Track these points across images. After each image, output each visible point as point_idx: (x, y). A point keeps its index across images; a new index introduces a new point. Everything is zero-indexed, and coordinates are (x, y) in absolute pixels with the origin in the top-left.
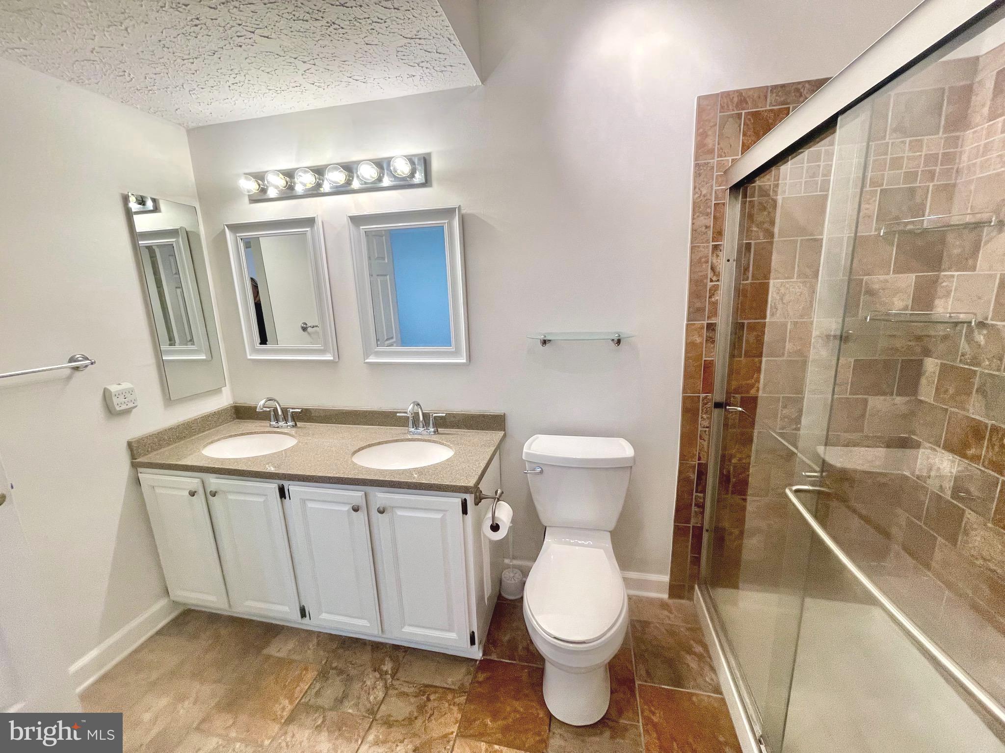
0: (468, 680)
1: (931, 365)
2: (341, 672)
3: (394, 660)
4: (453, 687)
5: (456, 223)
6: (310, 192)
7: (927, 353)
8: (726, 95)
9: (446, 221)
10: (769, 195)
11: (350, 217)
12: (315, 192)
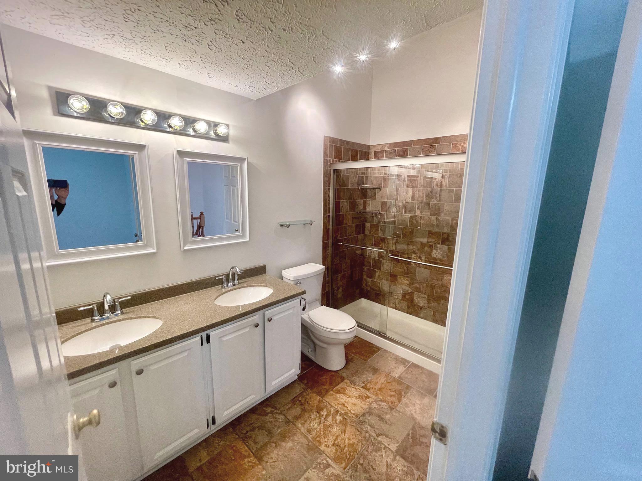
0: (303, 386)
1: (368, 225)
2: (253, 430)
3: (268, 406)
4: (301, 391)
5: (245, 166)
6: (153, 128)
7: (366, 221)
8: (330, 138)
9: (240, 164)
10: (339, 173)
11: (178, 151)
12: (156, 128)
